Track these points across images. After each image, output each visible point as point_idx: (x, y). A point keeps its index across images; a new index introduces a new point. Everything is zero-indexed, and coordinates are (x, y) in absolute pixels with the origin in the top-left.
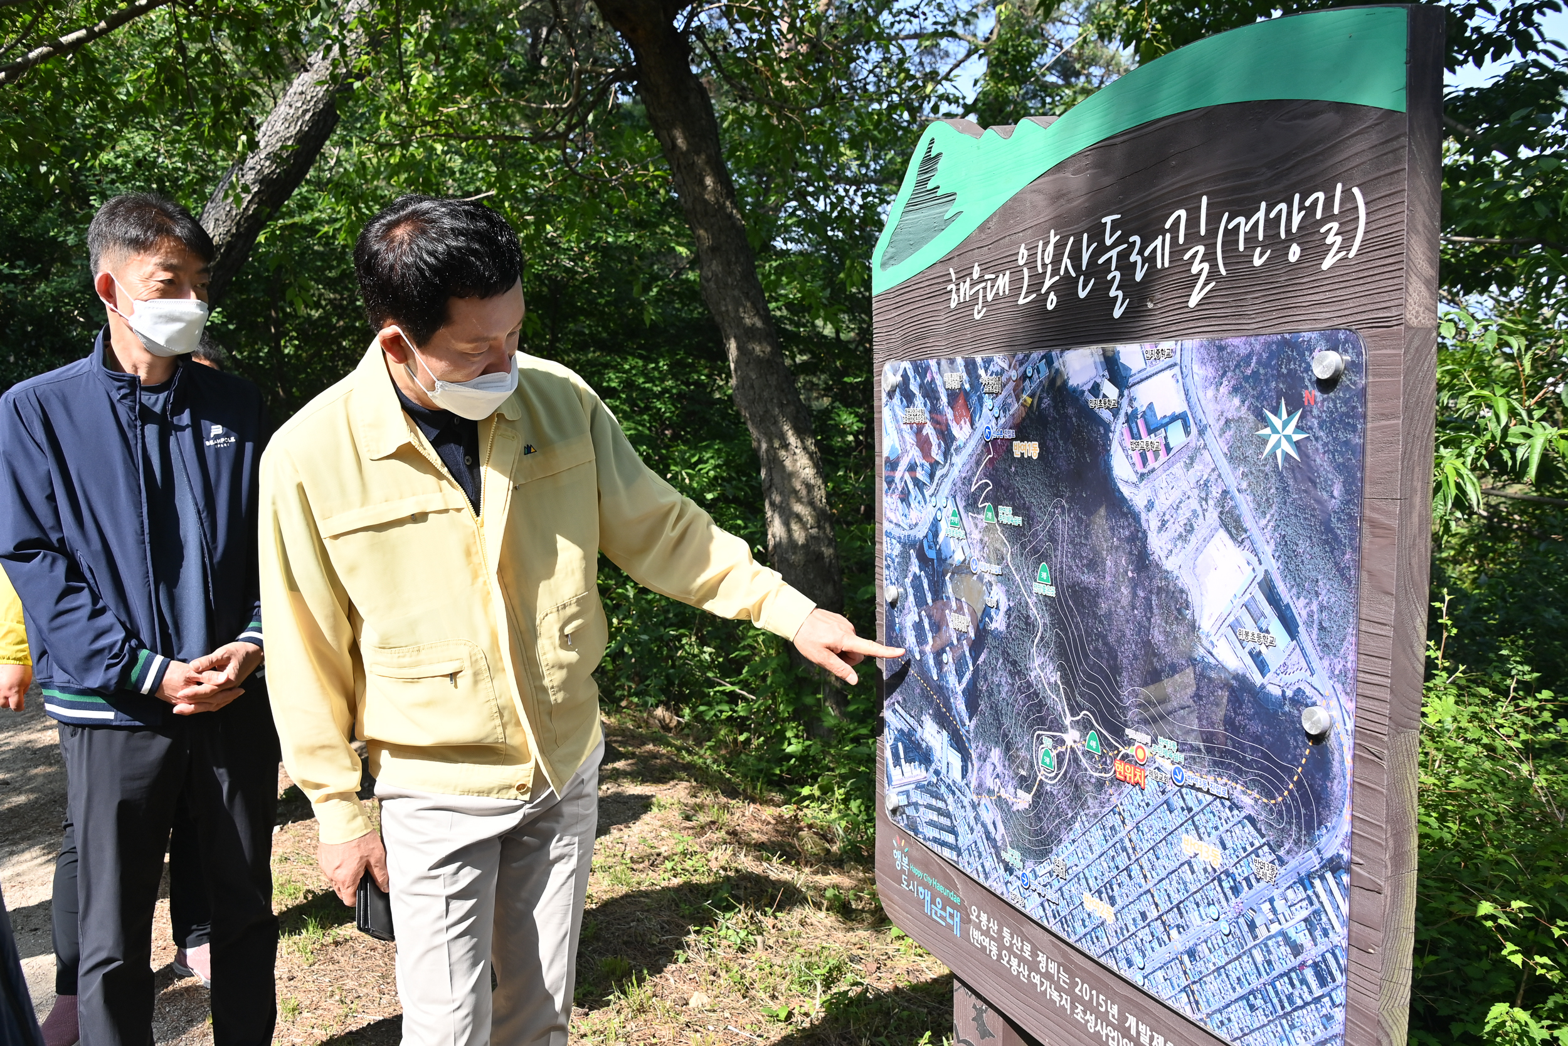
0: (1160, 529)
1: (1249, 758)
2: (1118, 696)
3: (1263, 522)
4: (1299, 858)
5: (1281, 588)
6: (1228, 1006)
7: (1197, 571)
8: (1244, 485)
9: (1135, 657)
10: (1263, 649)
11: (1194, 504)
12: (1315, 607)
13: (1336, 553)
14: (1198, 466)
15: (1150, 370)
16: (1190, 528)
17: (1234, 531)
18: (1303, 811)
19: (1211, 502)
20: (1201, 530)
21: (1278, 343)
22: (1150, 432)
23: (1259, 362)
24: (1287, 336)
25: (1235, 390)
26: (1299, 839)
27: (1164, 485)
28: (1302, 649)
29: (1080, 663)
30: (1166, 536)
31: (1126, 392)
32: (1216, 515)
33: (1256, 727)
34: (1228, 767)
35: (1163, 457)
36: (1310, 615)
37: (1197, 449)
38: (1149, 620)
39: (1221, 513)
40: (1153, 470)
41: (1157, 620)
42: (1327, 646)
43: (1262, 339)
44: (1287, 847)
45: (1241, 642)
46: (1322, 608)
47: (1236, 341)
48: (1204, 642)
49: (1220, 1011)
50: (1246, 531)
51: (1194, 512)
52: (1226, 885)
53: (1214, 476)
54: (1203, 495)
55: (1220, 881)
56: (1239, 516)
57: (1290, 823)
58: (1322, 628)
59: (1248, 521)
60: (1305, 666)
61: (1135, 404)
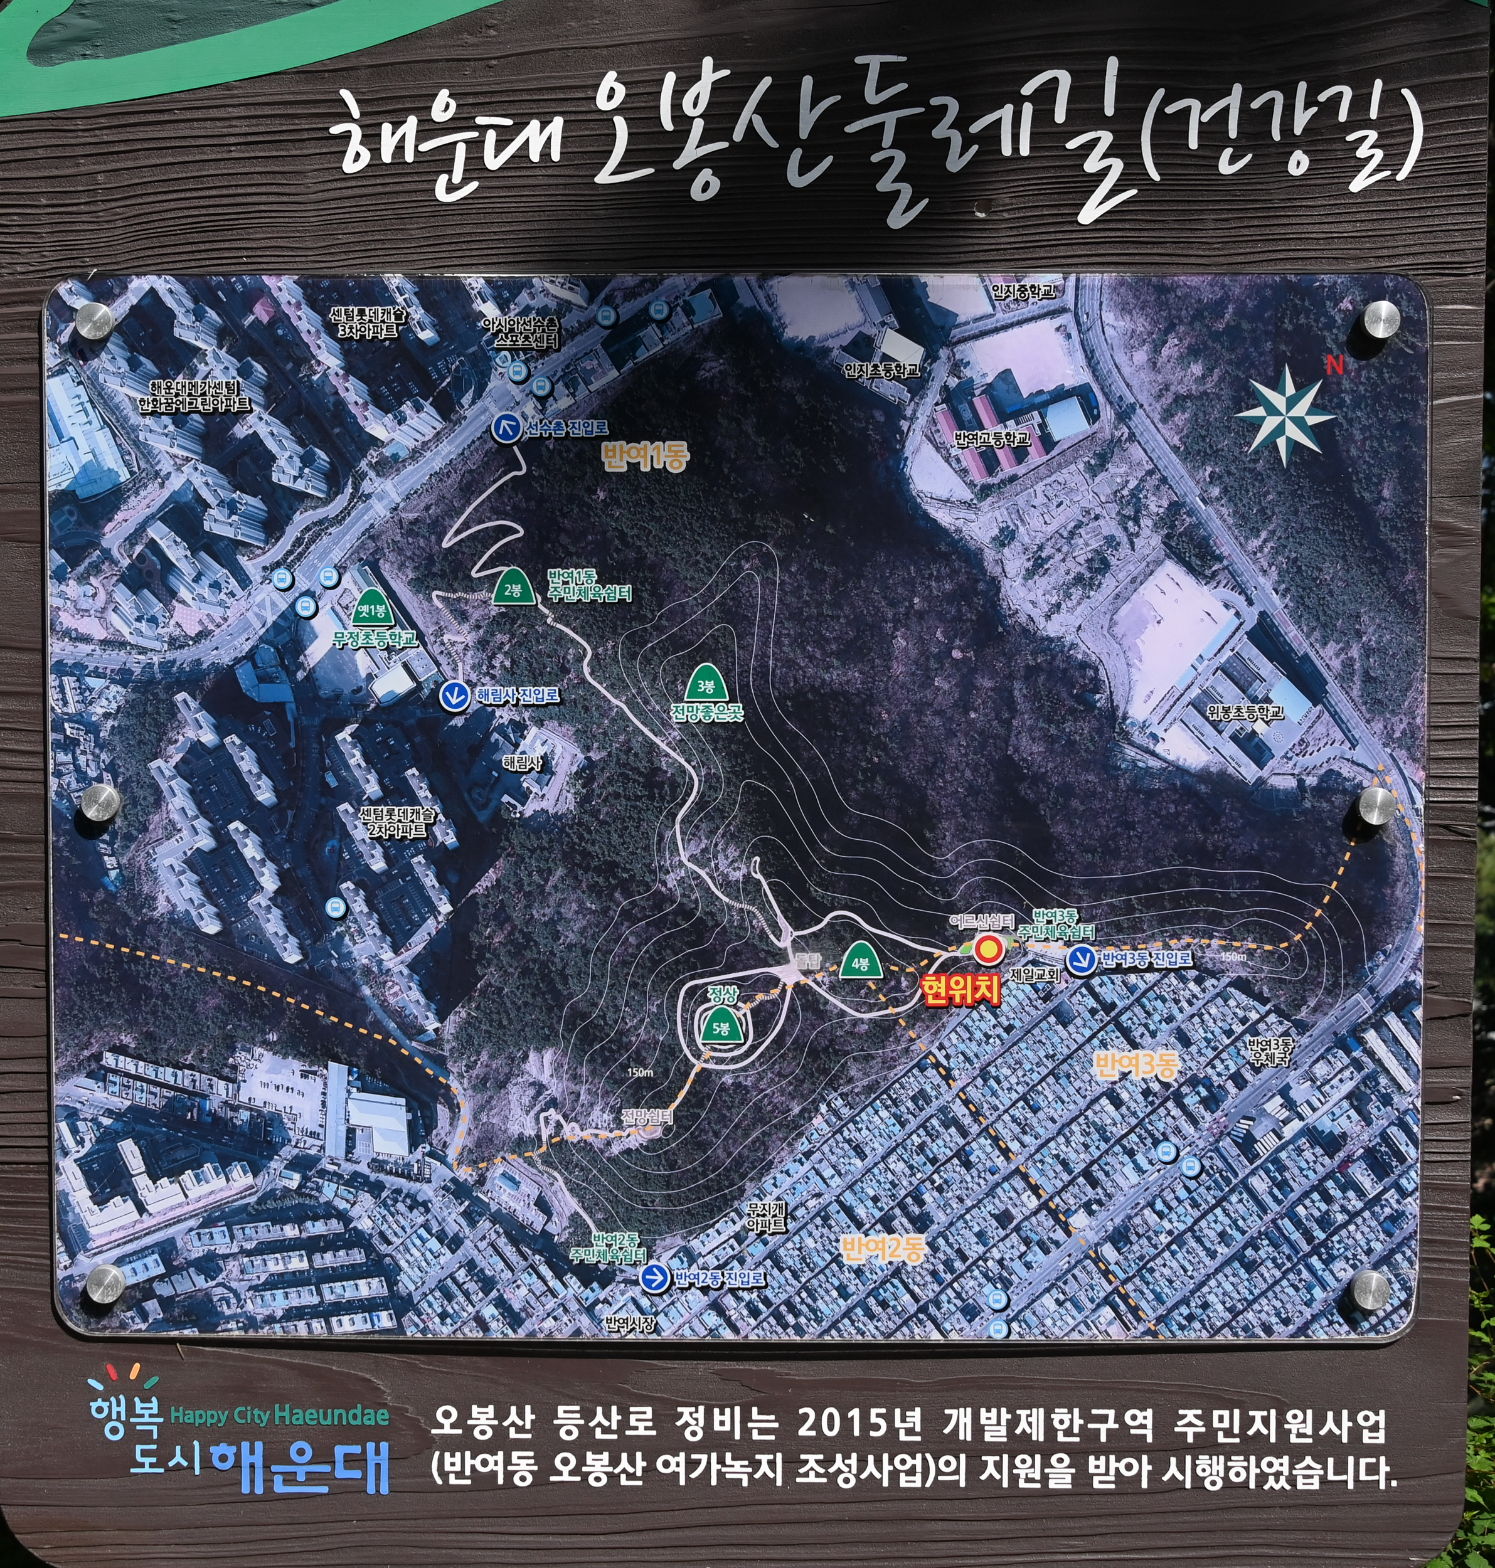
0: (1030, 574)
1: (1234, 892)
2: (931, 866)
3: (1255, 543)
4: (1336, 1011)
5: (1292, 633)
6: (1203, 1284)
7: (1119, 631)
8: (1216, 492)
9: (972, 790)
10: (1260, 727)
11: (1110, 526)
12: (1355, 652)
13: (1390, 574)
14: (1116, 470)
15: (1002, 317)
16: (1099, 565)
17: (1195, 562)
18: (1341, 942)
19: (1146, 522)
20: (1124, 564)
21: (1274, 287)
22: (1002, 417)
23: (1240, 312)
24: (1293, 278)
25: (1193, 353)
26: (1336, 984)
27: (1041, 500)
28: (1335, 715)
29: (821, 828)
30: (1042, 583)
31: (943, 353)
32: (1156, 540)
33: (1249, 844)
34: (1194, 917)
35: (1035, 457)
36: (1348, 664)
37: (1115, 444)
38: (1007, 724)
39: (1168, 536)
40: (1013, 478)
41: (1025, 719)
42: (1380, 702)
43: (1245, 280)
44: (1312, 1003)
45: (1215, 725)
46: (1367, 652)
47: (1194, 281)
48: (1137, 737)
49: (1185, 1301)
50: (1219, 558)
51: (1111, 541)
52: (1191, 1101)
53: (1153, 481)
54: (1129, 511)
55: (1178, 1099)
56: (1206, 539)
57: (1318, 967)
58: (1368, 679)
59: (1226, 542)
60: (1339, 736)
61: (967, 372)
